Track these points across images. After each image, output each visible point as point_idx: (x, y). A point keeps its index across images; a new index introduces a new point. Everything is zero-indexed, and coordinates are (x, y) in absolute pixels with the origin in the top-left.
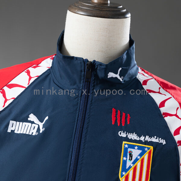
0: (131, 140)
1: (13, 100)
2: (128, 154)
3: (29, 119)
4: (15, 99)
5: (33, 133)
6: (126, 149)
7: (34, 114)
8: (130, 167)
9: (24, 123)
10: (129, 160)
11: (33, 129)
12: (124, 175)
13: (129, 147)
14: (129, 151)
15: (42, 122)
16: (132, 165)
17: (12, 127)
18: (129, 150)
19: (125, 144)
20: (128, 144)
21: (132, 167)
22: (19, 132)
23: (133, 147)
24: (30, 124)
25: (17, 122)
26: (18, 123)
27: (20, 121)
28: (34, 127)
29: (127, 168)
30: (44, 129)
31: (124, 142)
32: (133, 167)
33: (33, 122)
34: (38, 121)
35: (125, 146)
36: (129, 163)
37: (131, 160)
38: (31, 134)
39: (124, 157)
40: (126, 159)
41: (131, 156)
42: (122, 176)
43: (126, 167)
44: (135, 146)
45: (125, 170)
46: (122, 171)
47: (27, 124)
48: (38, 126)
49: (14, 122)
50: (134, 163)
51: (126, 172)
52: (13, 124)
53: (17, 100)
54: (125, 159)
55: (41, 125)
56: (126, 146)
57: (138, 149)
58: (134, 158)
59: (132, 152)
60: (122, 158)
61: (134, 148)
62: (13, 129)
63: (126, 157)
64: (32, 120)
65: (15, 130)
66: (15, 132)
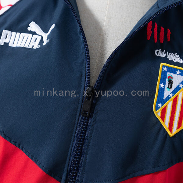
0: (172, 62)
1: (10, 7)
2: (167, 80)
3: (29, 29)
4: (13, 7)
5: (33, 46)
6: (164, 73)
7: (36, 23)
8: (169, 98)
9: (22, 34)
10: (168, 88)
11: (34, 41)
12: (160, 107)
13: (168, 71)
14: (168, 76)
15: (46, 32)
16: (171, 95)
17: (6, 38)
18: (169, 74)
19: (164, 66)
20: (167, 67)
21: (171, 97)
22: (15, 46)
23: (174, 71)
24: (30, 35)
25: (13, 32)
26: (14, 33)
27: (16, 32)
28: (35, 39)
29: (165, 98)
30: (49, 40)
31: (162, 64)
32: (173, 98)
33: (34, 33)
34: (42, 31)
35: (163, 69)
36: (167, 93)
37: (171, 88)
38: (31, 48)
39: (160, 83)
40: (164, 87)
41: (171, 83)
42: (157, 108)
43: (163, 96)
44: (177, 70)
45: (162, 100)
46: (158, 102)
47: (26, 35)
48: (40, 37)
49: (9, 32)
50: (174, 92)
51: (163, 104)
52: (7, 34)
53: (15, 7)
54: (162, 86)
55: (45, 36)
56: (165, 69)
57: (181, 74)
58: (174, 86)
59: (172, 78)
60: (159, 85)
61: (176, 73)
62: (7, 41)
63: (164, 84)
64: (33, 30)
65: (9, 43)
66: (10, 45)
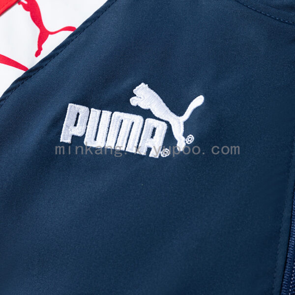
3: (134, 101)
7: (149, 87)
9: (116, 114)
17: (75, 125)
24: (138, 119)
25: (92, 109)
26: (95, 112)
28: (151, 131)
33: (147, 114)
38: (143, 153)
47: (128, 118)
49: (83, 110)
52: (78, 114)
55: (178, 124)
64: (144, 106)
65: (84, 136)
